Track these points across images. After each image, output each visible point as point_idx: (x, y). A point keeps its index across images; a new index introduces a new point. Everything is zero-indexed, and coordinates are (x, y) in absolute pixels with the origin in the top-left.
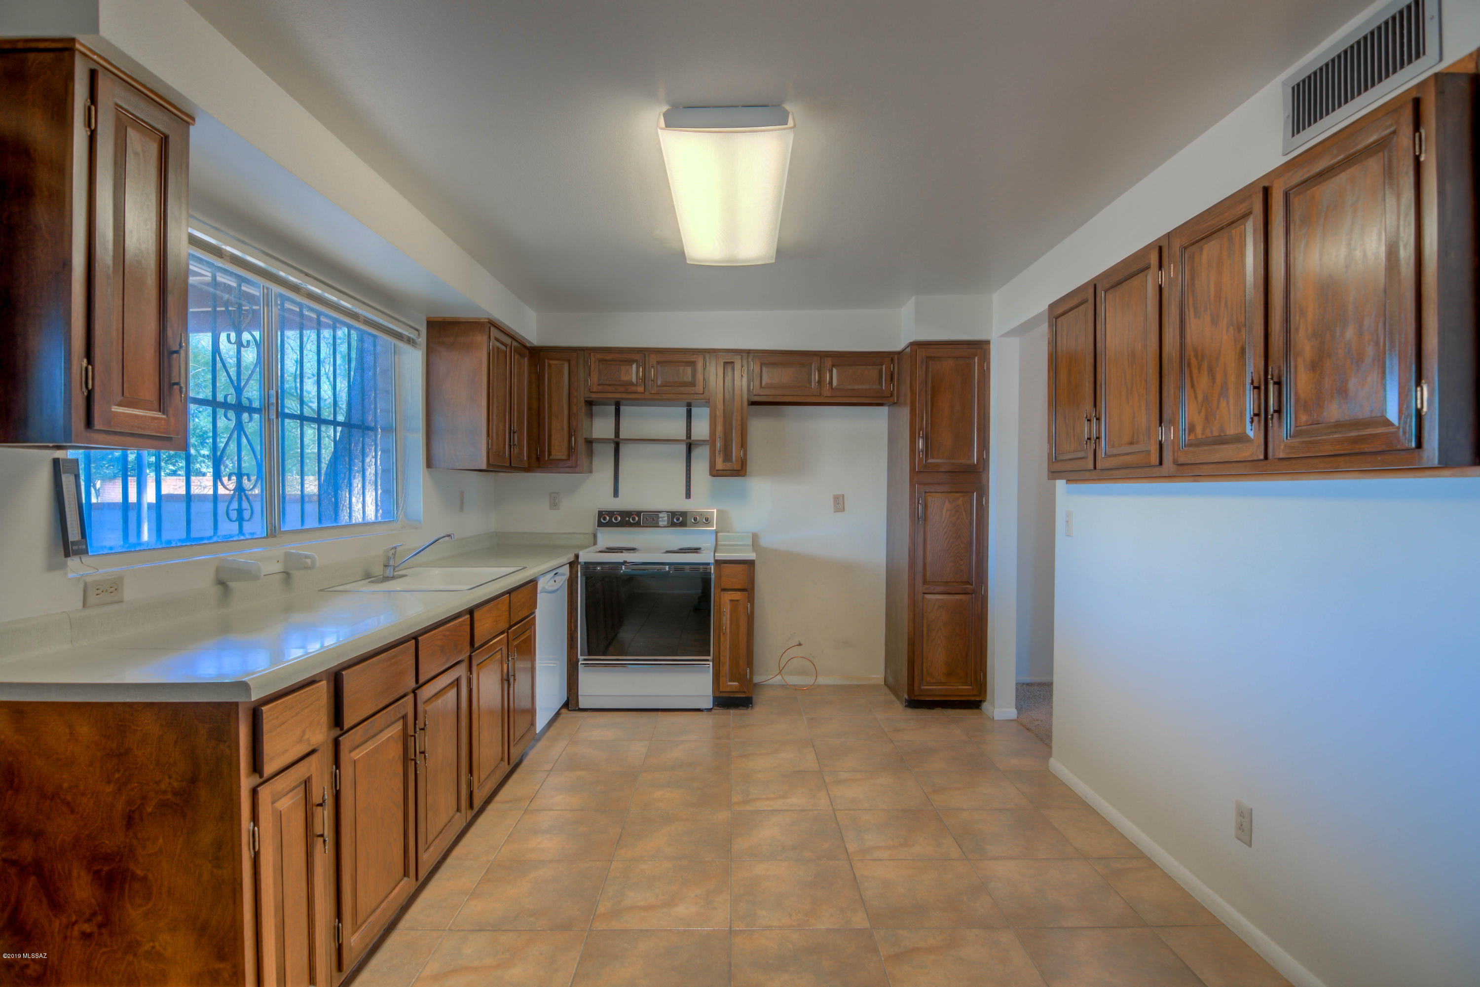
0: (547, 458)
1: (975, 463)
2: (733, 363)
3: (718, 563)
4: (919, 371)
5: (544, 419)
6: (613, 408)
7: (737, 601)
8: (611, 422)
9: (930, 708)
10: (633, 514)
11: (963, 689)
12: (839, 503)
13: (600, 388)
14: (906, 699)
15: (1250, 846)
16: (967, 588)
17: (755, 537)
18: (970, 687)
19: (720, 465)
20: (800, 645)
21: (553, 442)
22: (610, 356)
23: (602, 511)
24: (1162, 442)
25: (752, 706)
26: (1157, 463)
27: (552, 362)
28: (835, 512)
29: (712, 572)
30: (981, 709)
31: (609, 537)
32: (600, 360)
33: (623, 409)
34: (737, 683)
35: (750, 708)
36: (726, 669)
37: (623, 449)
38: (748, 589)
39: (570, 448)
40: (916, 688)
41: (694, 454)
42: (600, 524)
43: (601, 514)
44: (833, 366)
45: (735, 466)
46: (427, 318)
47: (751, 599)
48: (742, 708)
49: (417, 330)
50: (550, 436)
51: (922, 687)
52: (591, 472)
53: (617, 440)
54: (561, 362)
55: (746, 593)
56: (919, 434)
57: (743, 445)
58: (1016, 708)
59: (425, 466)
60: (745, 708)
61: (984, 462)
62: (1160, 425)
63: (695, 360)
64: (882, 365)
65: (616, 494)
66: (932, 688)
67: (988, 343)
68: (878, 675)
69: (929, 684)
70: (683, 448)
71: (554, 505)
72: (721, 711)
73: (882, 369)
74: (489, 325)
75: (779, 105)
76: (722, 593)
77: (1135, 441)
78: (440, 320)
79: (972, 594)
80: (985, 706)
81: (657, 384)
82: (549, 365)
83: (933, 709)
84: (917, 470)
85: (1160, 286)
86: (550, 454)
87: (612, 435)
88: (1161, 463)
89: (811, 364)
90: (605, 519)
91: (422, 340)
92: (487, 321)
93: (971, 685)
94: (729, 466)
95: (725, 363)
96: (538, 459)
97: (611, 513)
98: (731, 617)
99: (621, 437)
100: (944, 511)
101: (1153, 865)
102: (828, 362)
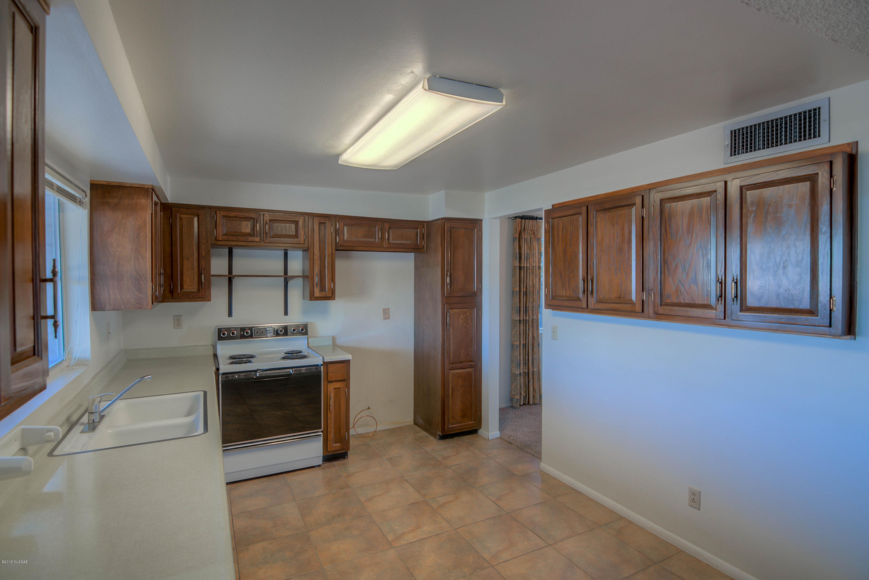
0: (179, 292)
1: (476, 290)
2: (325, 223)
3: (326, 364)
4: (446, 236)
5: (177, 260)
6: (226, 251)
7: (339, 388)
8: (225, 262)
9: (452, 438)
10: (246, 329)
11: (470, 423)
12: (386, 314)
13: (225, 237)
14: (439, 435)
15: (699, 510)
16: (472, 364)
17: (334, 339)
18: (474, 422)
19: (317, 293)
20: (369, 408)
21: (185, 279)
22: (232, 214)
23: (221, 329)
24: (644, 300)
25: (347, 457)
26: (641, 311)
27: (182, 216)
28: (384, 319)
29: (322, 370)
30: (478, 433)
32: (224, 216)
33: (235, 251)
34: (339, 444)
35: (346, 458)
36: (331, 436)
37: (235, 281)
38: (346, 380)
39: (200, 282)
40: (446, 427)
41: (291, 283)
42: (219, 338)
43: (220, 330)
44: (389, 228)
45: (328, 294)
46: (91, 181)
47: (348, 386)
48: (341, 459)
49: (84, 192)
50: (182, 275)
51: (449, 426)
53: (230, 276)
54: (192, 217)
55: (345, 382)
56: (447, 274)
57: (333, 280)
58: (499, 431)
59: (91, 310)
60: (343, 459)
61: (480, 289)
62: (643, 291)
63: (299, 219)
64: (418, 229)
65: (230, 314)
66: (453, 426)
67: (481, 220)
68: (409, 419)
69: (452, 424)
70: (282, 280)
71: (178, 323)
72: (327, 464)
73: (418, 231)
74: (152, 191)
75: (497, 89)
76: (328, 384)
77: (622, 297)
78: (105, 183)
79: (474, 367)
80: (481, 432)
81: (270, 235)
82: (181, 219)
83: (453, 438)
84: (446, 296)
85: (643, 217)
86: (182, 288)
87: (227, 273)
88: (643, 311)
89: (376, 226)
90: (224, 334)
91: (87, 200)
92: (151, 187)
93: (474, 421)
94: (323, 294)
95: (320, 223)
96: (174, 293)
97: (228, 329)
98: (334, 400)
99: (234, 274)
100: (460, 320)
101: (630, 522)
102: (387, 226)
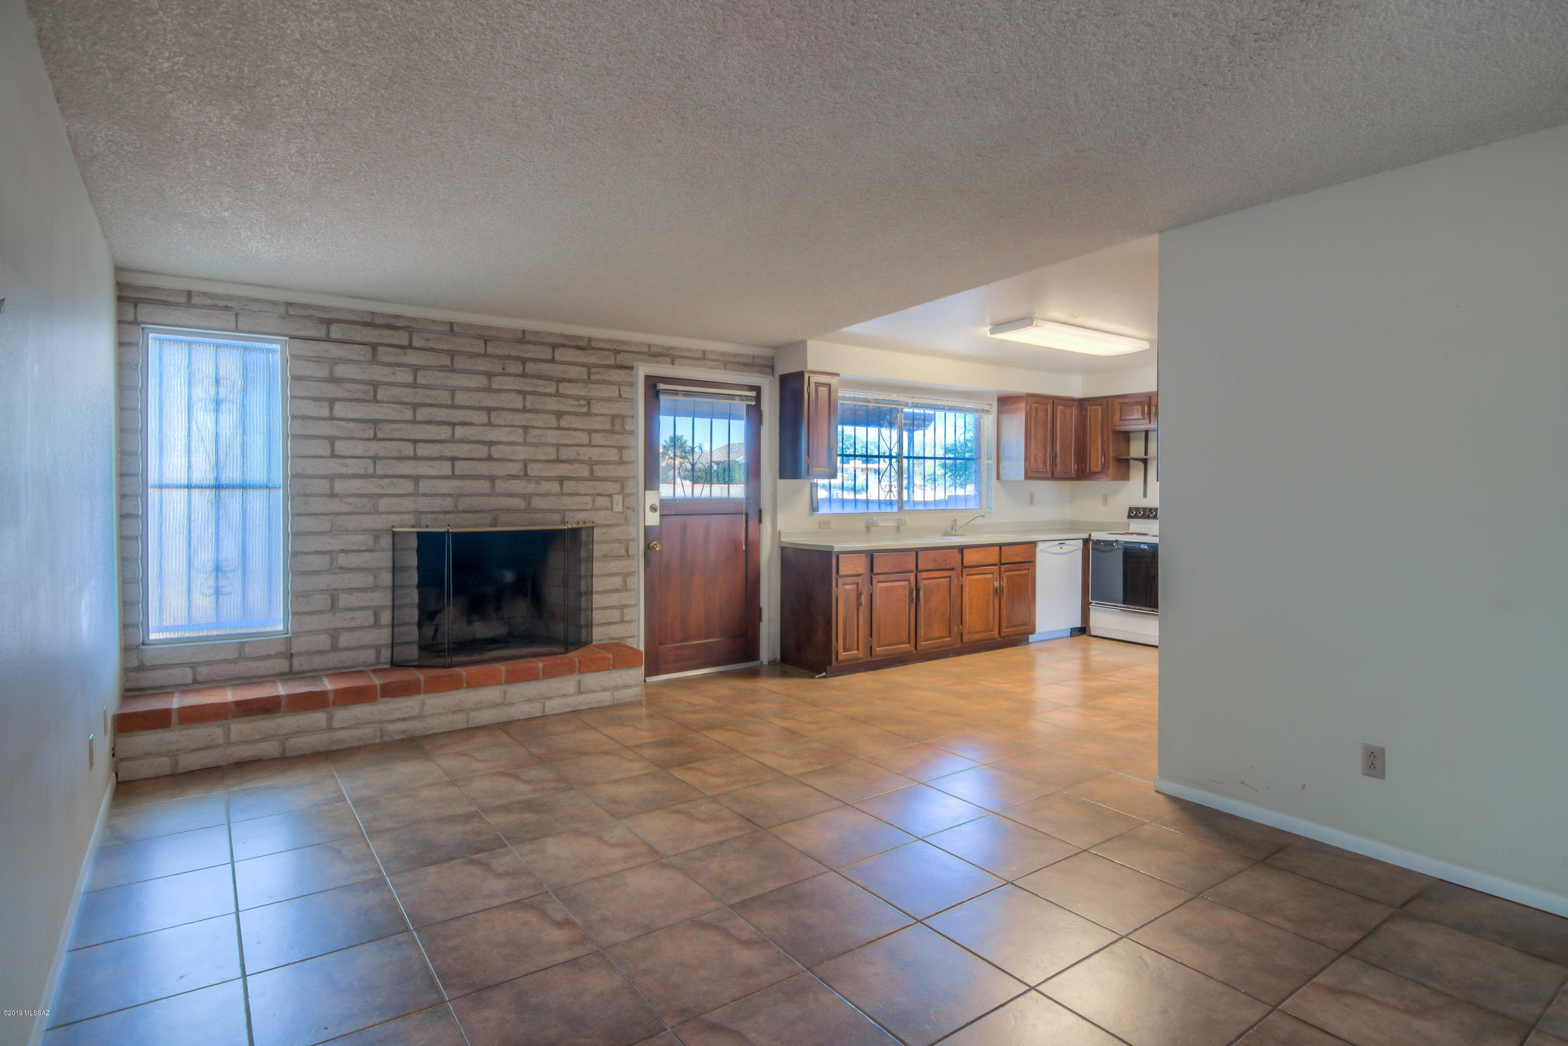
0: (1088, 472)
5: (1087, 446)
13: (1121, 422)
23: (1133, 508)
27: (1092, 407)
31: (1137, 525)
32: (1121, 404)
39: (1101, 464)
42: (1129, 517)
43: (1131, 510)
46: (997, 397)
50: (1090, 457)
52: (1128, 479)
54: (1098, 407)
59: (996, 479)
65: (1145, 495)
71: (1105, 501)
74: (1027, 397)
82: (1090, 409)
86: (1090, 469)
90: (1133, 513)
91: (994, 409)
92: (1026, 394)
96: (1083, 472)
97: (1137, 509)
